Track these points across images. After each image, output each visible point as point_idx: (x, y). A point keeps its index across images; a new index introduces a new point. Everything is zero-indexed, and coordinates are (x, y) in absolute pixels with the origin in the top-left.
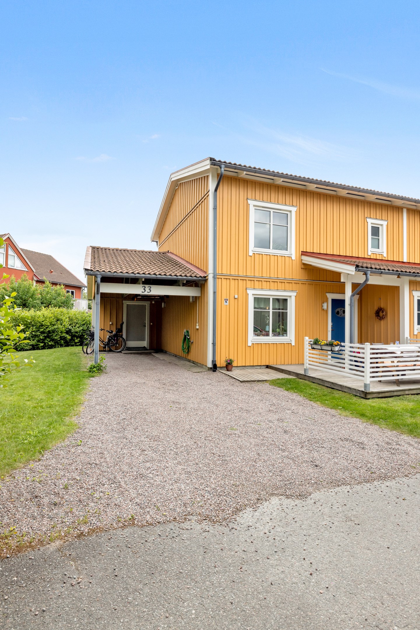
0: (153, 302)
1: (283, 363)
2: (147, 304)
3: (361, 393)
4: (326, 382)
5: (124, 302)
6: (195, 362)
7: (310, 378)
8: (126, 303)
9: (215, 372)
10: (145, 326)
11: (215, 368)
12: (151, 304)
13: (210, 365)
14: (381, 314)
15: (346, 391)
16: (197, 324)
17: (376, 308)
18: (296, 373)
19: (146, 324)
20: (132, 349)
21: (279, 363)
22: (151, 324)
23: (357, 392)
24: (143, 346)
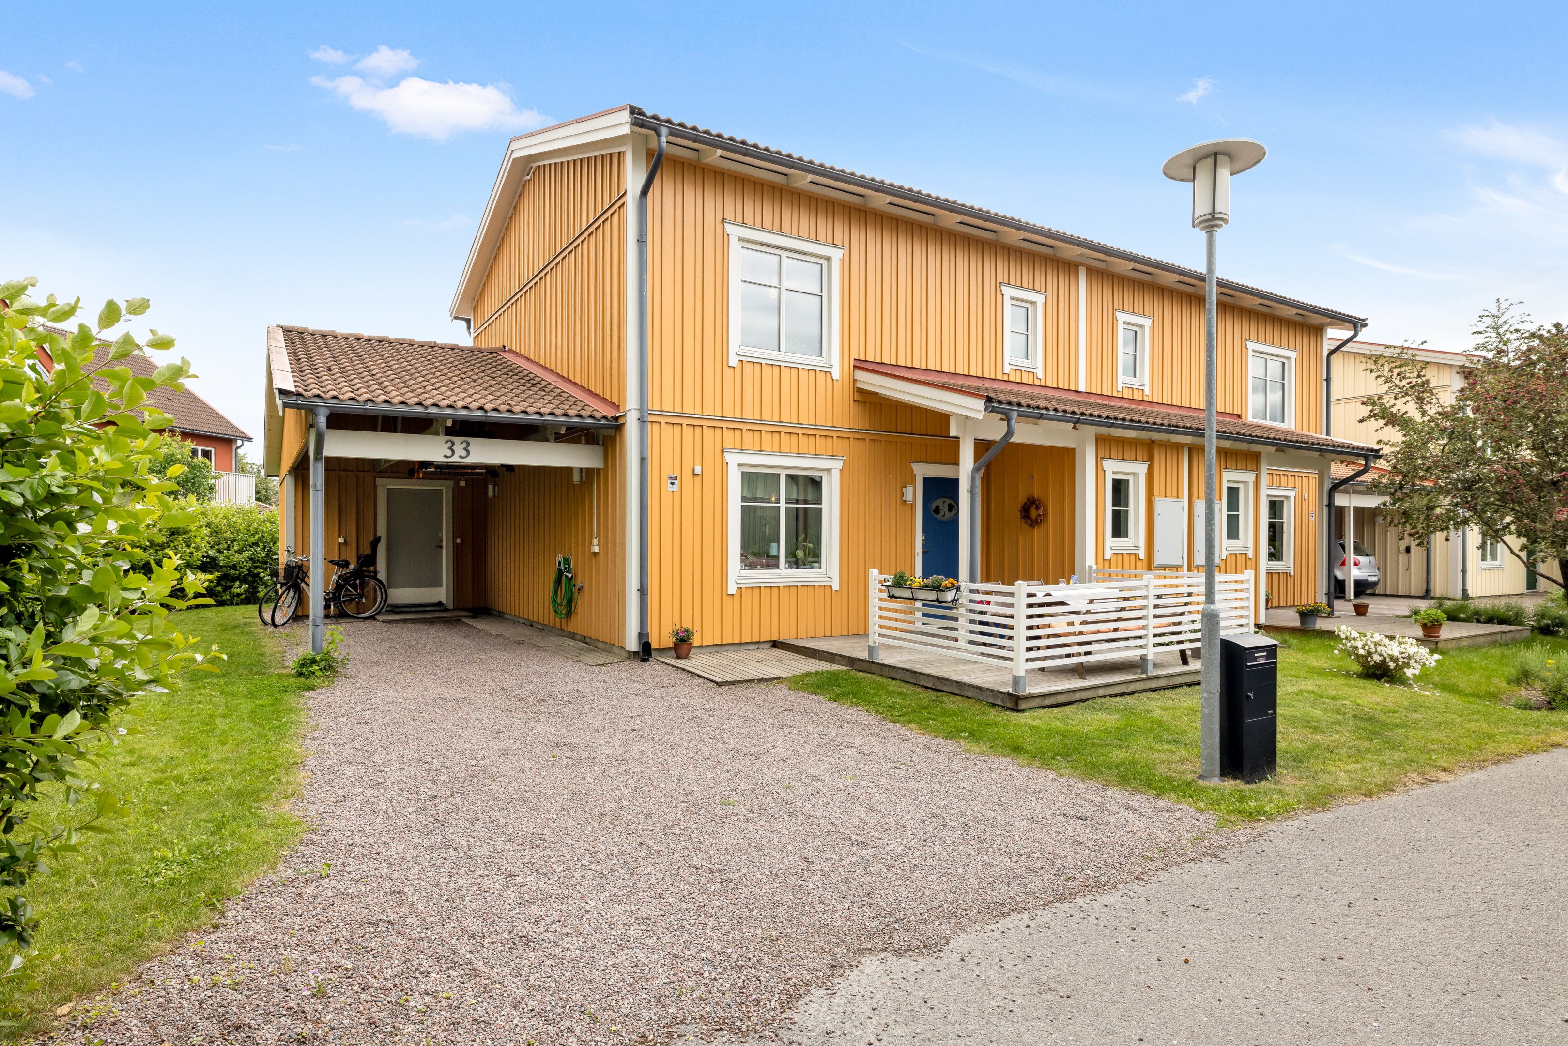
0: (463, 483)
1: (811, 634)
2: (445, 488)
3: (1006, 698)
4: (922, 677)
5: (379, 481)
6: (588, 640)
7: (884, 668)
8: (384, 485)
9: (648, 664)
10: (441, 547)
11: (645, 652)
12: (456, 489)
13: (632, 644)
14: (1033, 513)
15: (970, 695)
16: (595, 541)
17: (1022, 499)
18: (848, 657)
19: (442, 541)
20: (406, 609)
21: (802, 633)
22: (458, 541)
23: (994, 697)
24: (435, 601)
